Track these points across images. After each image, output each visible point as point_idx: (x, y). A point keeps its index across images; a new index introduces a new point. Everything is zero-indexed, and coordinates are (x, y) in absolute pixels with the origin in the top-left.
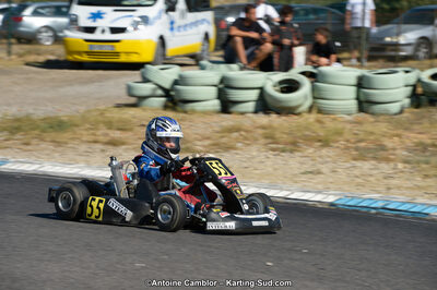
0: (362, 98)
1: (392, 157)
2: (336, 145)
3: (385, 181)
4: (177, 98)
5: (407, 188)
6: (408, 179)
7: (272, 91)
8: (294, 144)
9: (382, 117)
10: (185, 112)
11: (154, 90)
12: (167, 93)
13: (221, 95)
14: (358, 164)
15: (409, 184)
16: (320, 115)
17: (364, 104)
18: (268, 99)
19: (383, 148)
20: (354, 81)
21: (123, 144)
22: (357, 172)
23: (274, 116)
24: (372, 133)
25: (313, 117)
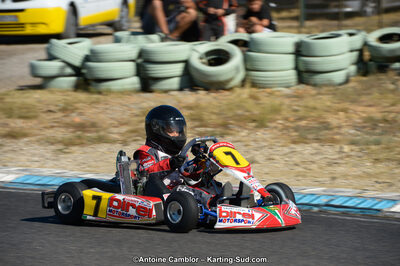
0: (302, 68)
1: (337, 137)
2: (273, 125)
3: (330, 168)
4: (89, 77)
5: (355, 177)
6: (355, 166)
7: (198, 64)
8: (225, 126)
9: (325, 89)
10: (100, 93)
11: (62, 68)
12: (78, 71)
13: (141, 72)
14: (298, 148)
15: (357, 171)
16: (254, 90)
17: (305, 75)
18: (194, 73)
19: (327, 126)
20: (291, 49)
21: (25, 135)
22: (296, 159)
23: (202, 93)
24: (315, 108)
25: (247, 91)
